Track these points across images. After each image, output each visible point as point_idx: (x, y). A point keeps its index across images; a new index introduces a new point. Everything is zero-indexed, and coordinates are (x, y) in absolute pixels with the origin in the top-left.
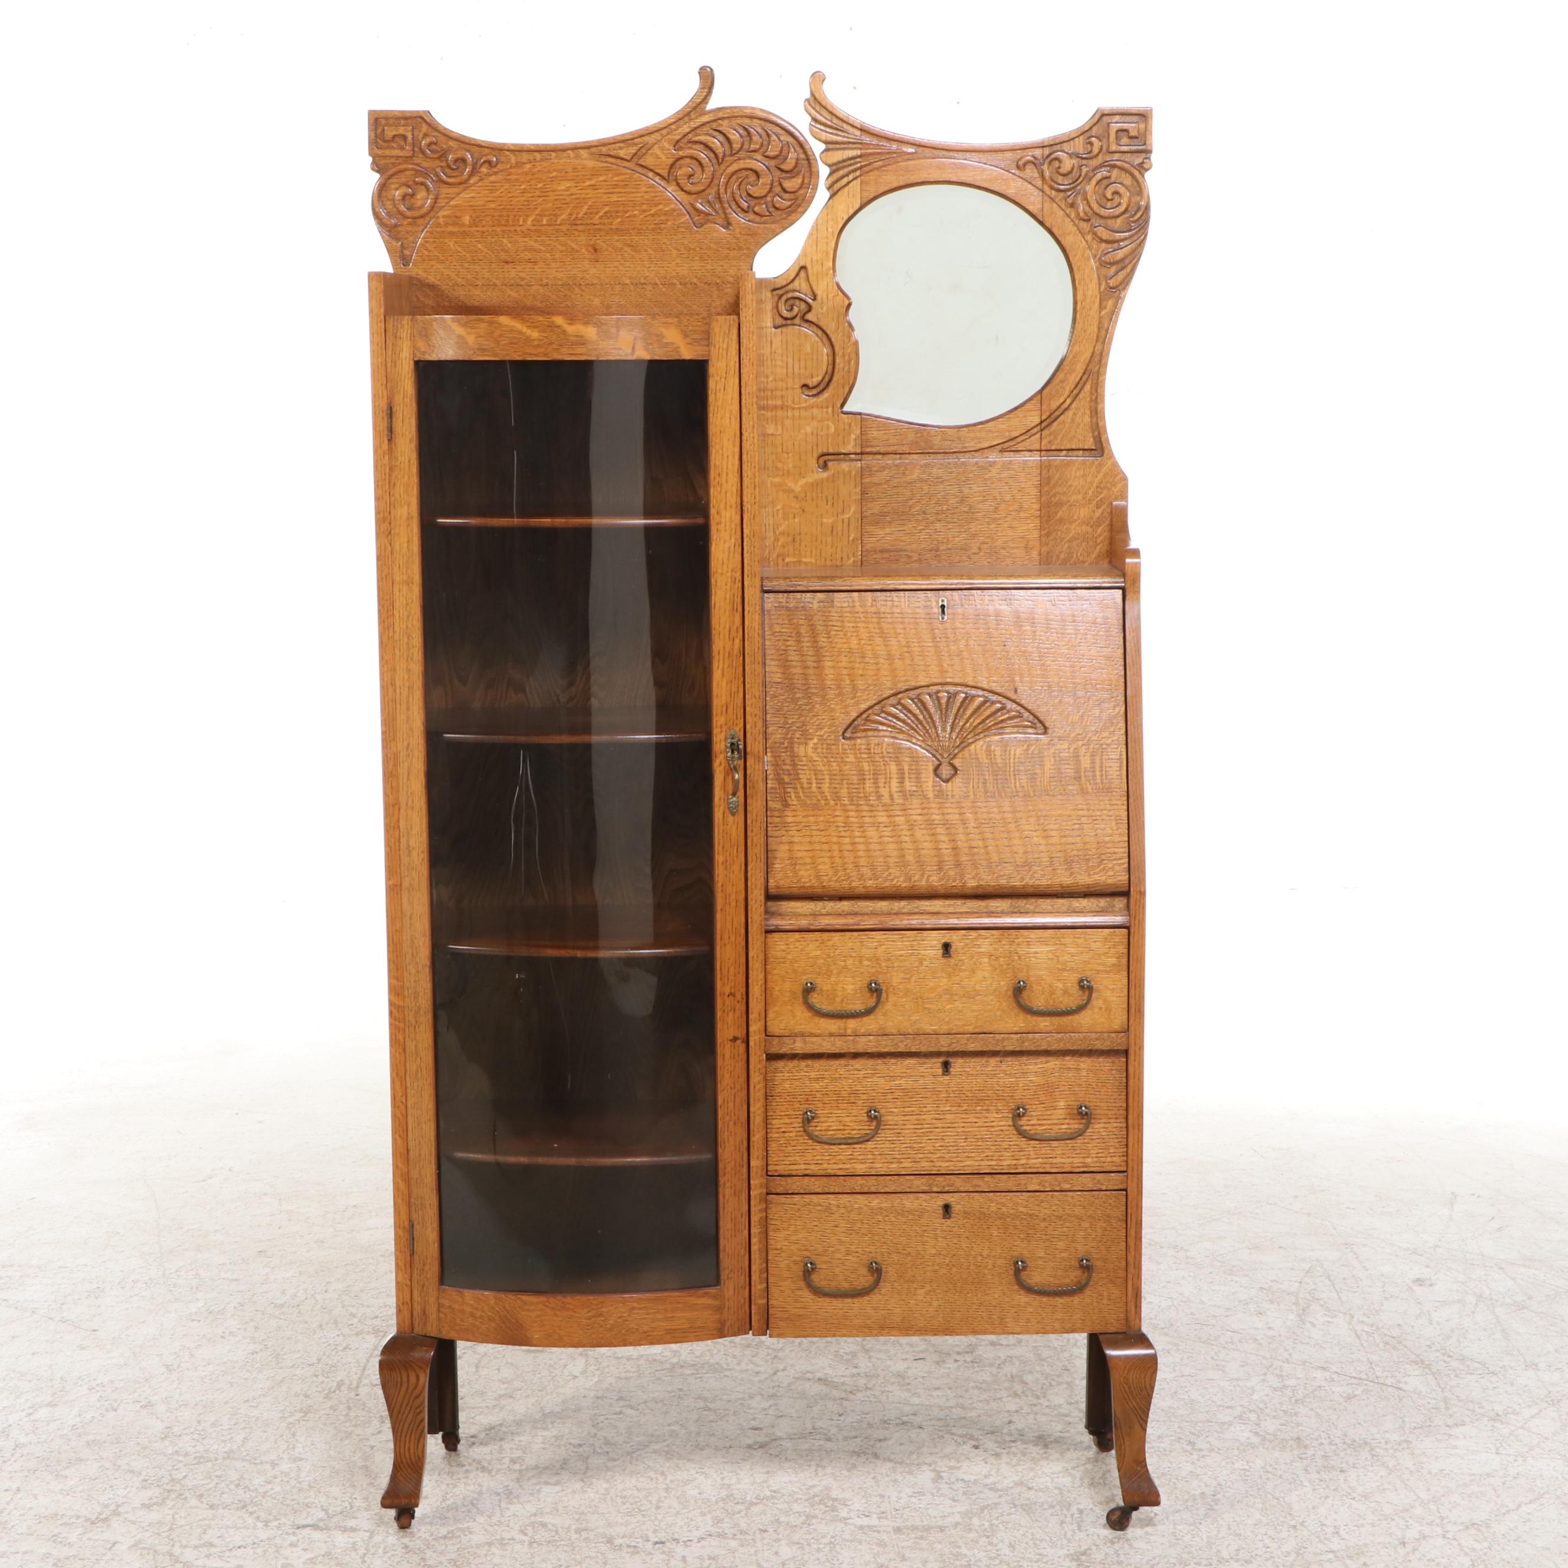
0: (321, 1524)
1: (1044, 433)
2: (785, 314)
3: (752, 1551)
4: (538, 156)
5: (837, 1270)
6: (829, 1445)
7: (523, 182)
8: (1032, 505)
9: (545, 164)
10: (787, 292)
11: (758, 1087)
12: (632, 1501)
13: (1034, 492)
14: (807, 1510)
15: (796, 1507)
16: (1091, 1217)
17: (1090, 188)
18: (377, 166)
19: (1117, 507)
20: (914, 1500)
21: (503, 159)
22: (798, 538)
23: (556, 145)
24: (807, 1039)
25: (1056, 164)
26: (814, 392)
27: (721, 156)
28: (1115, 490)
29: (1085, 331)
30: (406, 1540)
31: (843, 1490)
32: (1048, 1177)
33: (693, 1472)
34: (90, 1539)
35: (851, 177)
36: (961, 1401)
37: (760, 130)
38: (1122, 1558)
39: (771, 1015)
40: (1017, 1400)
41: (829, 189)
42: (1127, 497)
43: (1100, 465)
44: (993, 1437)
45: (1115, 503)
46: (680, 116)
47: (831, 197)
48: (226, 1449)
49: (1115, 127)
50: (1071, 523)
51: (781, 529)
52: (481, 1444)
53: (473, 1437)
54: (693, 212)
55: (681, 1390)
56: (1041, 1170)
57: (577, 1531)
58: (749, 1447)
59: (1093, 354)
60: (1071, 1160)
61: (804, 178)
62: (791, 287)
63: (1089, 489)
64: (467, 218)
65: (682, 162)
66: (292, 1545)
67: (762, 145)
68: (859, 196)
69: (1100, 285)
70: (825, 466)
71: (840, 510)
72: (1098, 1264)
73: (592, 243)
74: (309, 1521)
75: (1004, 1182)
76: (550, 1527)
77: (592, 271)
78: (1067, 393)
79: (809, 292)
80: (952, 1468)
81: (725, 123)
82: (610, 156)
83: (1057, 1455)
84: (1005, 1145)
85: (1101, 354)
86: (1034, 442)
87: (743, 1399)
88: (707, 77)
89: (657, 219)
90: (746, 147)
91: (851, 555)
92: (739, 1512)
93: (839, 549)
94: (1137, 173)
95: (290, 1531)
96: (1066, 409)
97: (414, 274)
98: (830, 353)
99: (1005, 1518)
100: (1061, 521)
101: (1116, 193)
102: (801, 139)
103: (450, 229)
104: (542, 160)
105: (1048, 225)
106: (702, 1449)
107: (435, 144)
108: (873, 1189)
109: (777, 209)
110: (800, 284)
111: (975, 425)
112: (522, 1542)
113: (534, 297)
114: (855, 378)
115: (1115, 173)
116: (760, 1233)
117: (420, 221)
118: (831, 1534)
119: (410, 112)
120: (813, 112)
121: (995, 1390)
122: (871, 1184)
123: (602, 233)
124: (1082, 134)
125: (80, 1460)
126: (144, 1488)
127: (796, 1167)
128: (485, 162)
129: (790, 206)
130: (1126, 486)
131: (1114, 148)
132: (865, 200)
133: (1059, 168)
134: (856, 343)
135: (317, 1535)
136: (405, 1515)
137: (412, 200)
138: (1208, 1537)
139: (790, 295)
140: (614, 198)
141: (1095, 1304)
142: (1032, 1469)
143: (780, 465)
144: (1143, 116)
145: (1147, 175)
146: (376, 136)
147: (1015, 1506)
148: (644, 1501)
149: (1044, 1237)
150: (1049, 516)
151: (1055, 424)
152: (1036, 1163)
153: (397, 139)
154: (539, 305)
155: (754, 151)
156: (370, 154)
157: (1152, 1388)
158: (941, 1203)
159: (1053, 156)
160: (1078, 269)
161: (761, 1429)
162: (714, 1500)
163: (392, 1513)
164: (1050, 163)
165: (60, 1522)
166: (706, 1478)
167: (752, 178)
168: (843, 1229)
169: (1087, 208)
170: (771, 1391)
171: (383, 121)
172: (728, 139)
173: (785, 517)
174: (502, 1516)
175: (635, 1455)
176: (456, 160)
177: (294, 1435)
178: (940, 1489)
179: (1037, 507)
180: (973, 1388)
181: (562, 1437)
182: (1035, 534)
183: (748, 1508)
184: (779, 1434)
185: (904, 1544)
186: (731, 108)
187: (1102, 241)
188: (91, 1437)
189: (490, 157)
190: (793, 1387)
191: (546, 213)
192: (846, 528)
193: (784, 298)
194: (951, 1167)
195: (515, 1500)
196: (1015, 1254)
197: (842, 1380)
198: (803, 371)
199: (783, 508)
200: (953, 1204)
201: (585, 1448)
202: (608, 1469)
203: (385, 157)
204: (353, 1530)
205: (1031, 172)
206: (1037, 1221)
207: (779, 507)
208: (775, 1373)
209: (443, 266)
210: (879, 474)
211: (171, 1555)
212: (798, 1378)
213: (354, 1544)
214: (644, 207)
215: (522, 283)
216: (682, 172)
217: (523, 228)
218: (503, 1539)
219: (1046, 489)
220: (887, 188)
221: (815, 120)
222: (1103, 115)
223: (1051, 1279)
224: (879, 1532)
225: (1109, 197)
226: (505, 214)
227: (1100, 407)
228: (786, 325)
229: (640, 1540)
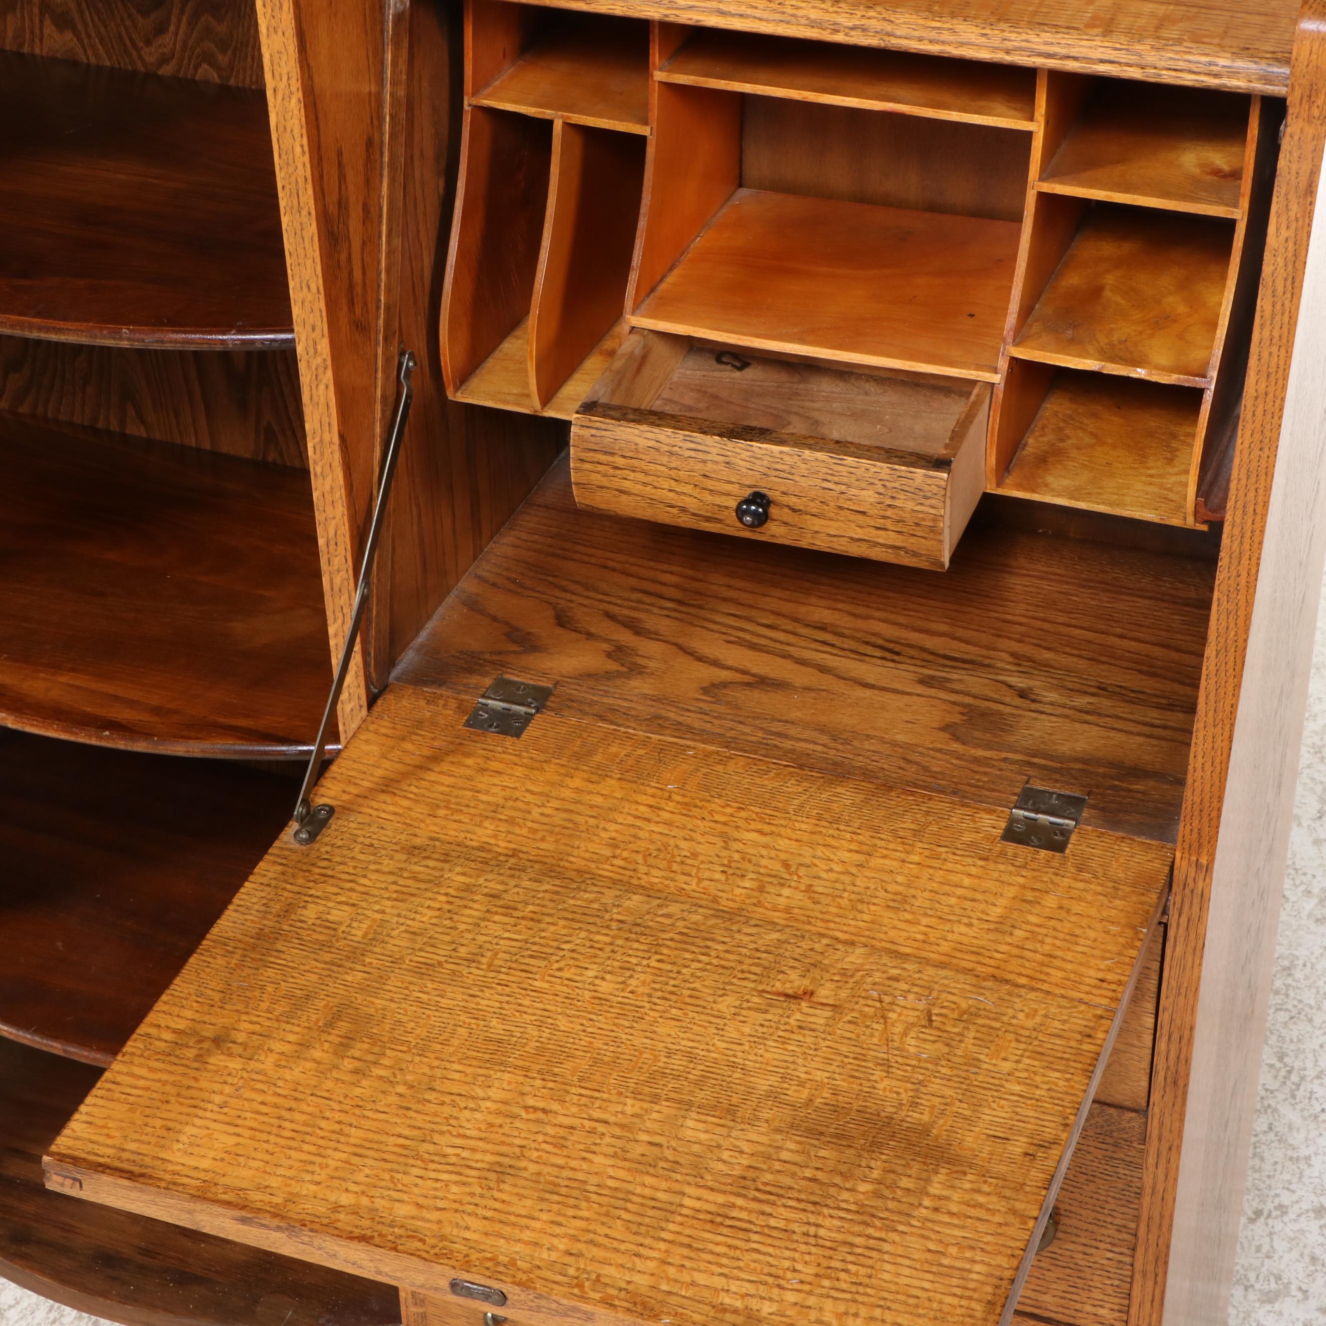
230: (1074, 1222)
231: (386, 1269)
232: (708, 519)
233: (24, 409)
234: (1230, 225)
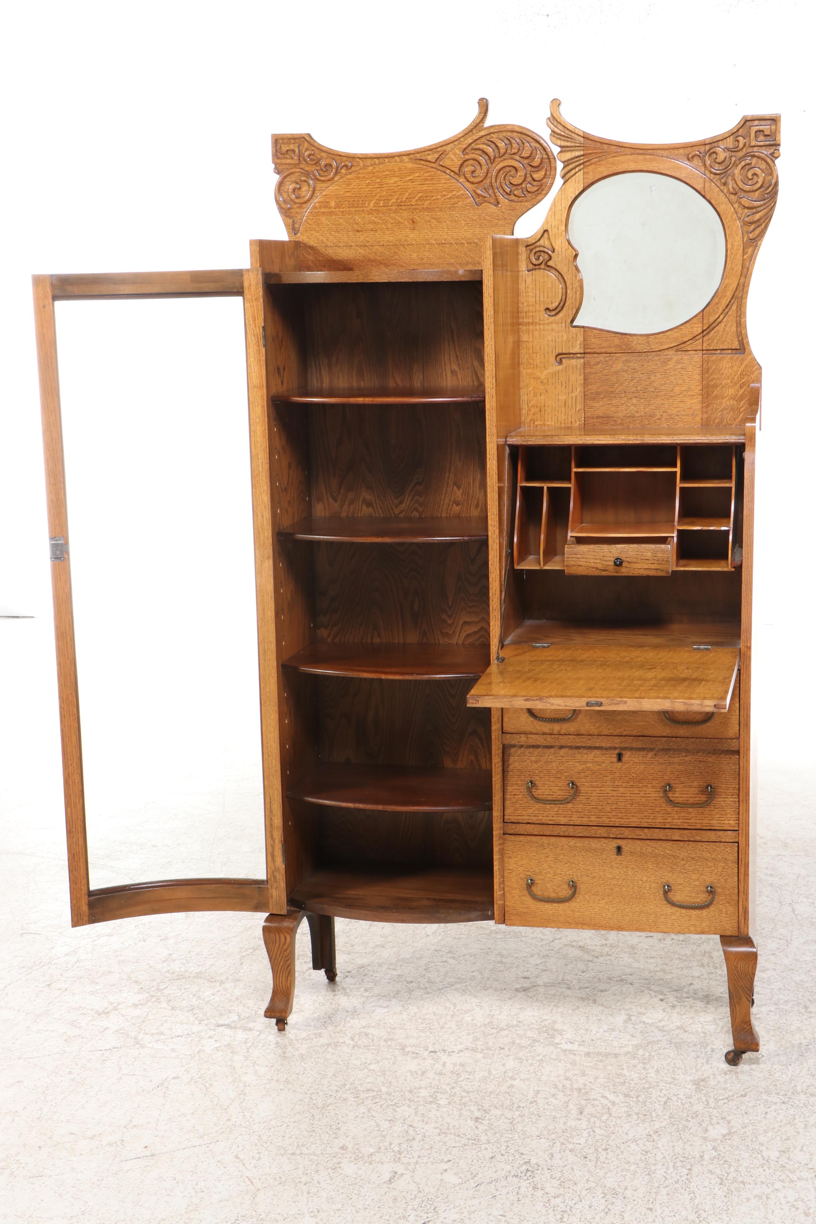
0: (233, 1025)
1: (705, 338)
2: (534, 261)
3: (489, 1061)
4: (377, 161)
5: (548, 885)
6: (568, 992)
7: (368, 179)
8: (696, 388)
9: (381, 166)
10: (535, 247)
11: (497, 765)
12: (428, 1022)
13: (698, 377)
14: (535, 1036)
15: (529, 1034)
16: (714, 859)
17: (737, 171)
18: (278, 171)
19: (752, 388)
20: (606, 1034)
21: (355, 164)
22: (543, 409)
23: (388, 154)
24: (529, 736)
25: (714, 156)
26: (554, 313)
27: (492, 158)
28: (753, 376)
29: (733, 269)
30: (279, 1039)
31: (564, 1024)
32: (686, 832)
33: (474, 1005)
34: (93, 1025)
35: (577, 169)
36: (665, 967)
37: (518, 140)
38: (728, 1085)
39: (505, 719)
40: (702, 969)
41: (563, 178)
42: (761, 381)
43: (742, 360)
44: (675, 994)
45: (752, 385)
46: (466, 132)
47: (564, 183)
48: (198, 971)
49: (754, 129)
50: (723, 399)
51: (532, 403)
52: (352, 977)
53: (348, 972)
54: (475, 196)
55: (489, 948)
56: (681, 827)
57: (386, 1041)
58: (517, 990)
59: (738, 285)
60: (701, 821)
61: (546, 171)
62: (538, 244)
63: (735, 375)
64: (333, 203)
65: (468, 163)
66: (210, 1037)
67: (519, 150)
68: (582, 182)
69: (743, 238)
70: (560, 362)
71: (570, 390)
72: (719, 890)
73: (411, 217)
74: (226, 1022)
75: (657, 834)
76: (370, 1036)
77: (412, 236)
78: (720, 311)
79: (550, 247)
80: (640, 1013)
81: (495, 136)
82: (422, 160)
83: (713, 1009)
84: (658, 809)
85: (744, 285)
86: (698, 344)
87: (526, 957)
88: (484, 106)
89: (453, 201)
90: (509, 151)
91: (577, 420)
92: (492, 1034)
93: (570, 416)
94: (769, 161)
95: (212, 1028)
96: (720, 322)
97: (301, 240)
98: (564, 287)
99: (661, 1051)
100: (716, 397)
101: (755, 174)
102: (545, 145)
103: (323, 210)
104: (379, 164)
105: (708, 198)
106: (486, 990)
107: (313, 155)
108: (571, 834)
109: (529, 192)
110: (544, 242)
111: (658, 333)
112: (348, 1045)
113: (376, 253)
114: (580, 304)
115: (754, 160)
116: (499, 859)
117: (304, 205)
118: (544, 1054)
119: (297, 134)
120: (552, 126)
121: (690, 961)
122: (571, 831)
123: (418, 211)
124: (732, 134)
125: (110, 972)
126: (139, 993)
127: (523, 817)
128: (344, 166)
129: (537, 190)
130: (760, 373)
131: (753, 143)
132: (586, 185)
133: (716, 158)
134: (581, 281)
135: (228, 1032)
136: (281, 1023)
137: (300, 192)
138: (792, 1075)
139: (537, 249)
140: (425, 188)
141: (717, 916)
142: (692, 1018)
143: (531, 361)
144: (774, 120)
145: (777, 162)
146: (276, 151)
147: (671, 1043)
148: (435, 1023)
149: (683, 871)
150: (708, 394)
151: (713, 332)
152: (678, 822)
153: (289, 152)
154: (378, 258)
155: (514, 154)
156: (273, 163)
157: (754, 974)
158: (615, 845)
159: (712, 151)
160: (729, 227)
161: (528, 978)
162: (479, 1025)
163: (274, 1021)
164: (710, 155)
165: (80, 1012)
166: (481, 1009)
167: (513, 172)
168: (552, 859)
169: (735, 186)
170: (546, 953)
171: (281, 141)
172: (497, 146)
173: (535, 395)
174: (344, 1026)
175: (442, 991)
176: (326, 166)
177: (242, 964)
178: (626, 1028)
179: (700, 387)
180: (676, 959)
181: (403, 975)
182: (698, 407)
183: (498, 1032)
184: (540, 982)
185: (586, 1064)
186: (499, 125)
187: (745, 207)
188: (123, 958)
189: (347, 163)
190: (561, 951)
191: (383, 199)
192: (574, 403)
193: (534, 251)
194: (623, 822)
195: (356, 1017)
196: (664, 881)
197: (594, 948)
198: (546, 299)
199: (533, 389)
200: (623, 846)
201: (414, 984)
202: (422, 999)
203: (282, 164)
204: (250, 1029)
205: (697, 162)
206: (678, 860)
207: (531, 389)
208: (553, 941)
209: (318, 234)
210: (595, 367)
211: (136, 1038)
212: (567, 945)
213: (247, 1039)
214: (444, 193)
215: (368, 244)
216: (467, 169)
217: (368, 209)
218: (338, 1042)
219: (706, 376)
220: (601, 176)
221: (552, 131)
222: (746, 121)
223: (688, 898)
224: (575, 1055)
225: (750, 177)
226: (356, 199)
227: (742, 320)
228: (536, 269)
229: (422, 1049)
230: (720, 790)
231: (568, 704)
232: (604, 570)
233: (337, 640)
234: (731, 488)
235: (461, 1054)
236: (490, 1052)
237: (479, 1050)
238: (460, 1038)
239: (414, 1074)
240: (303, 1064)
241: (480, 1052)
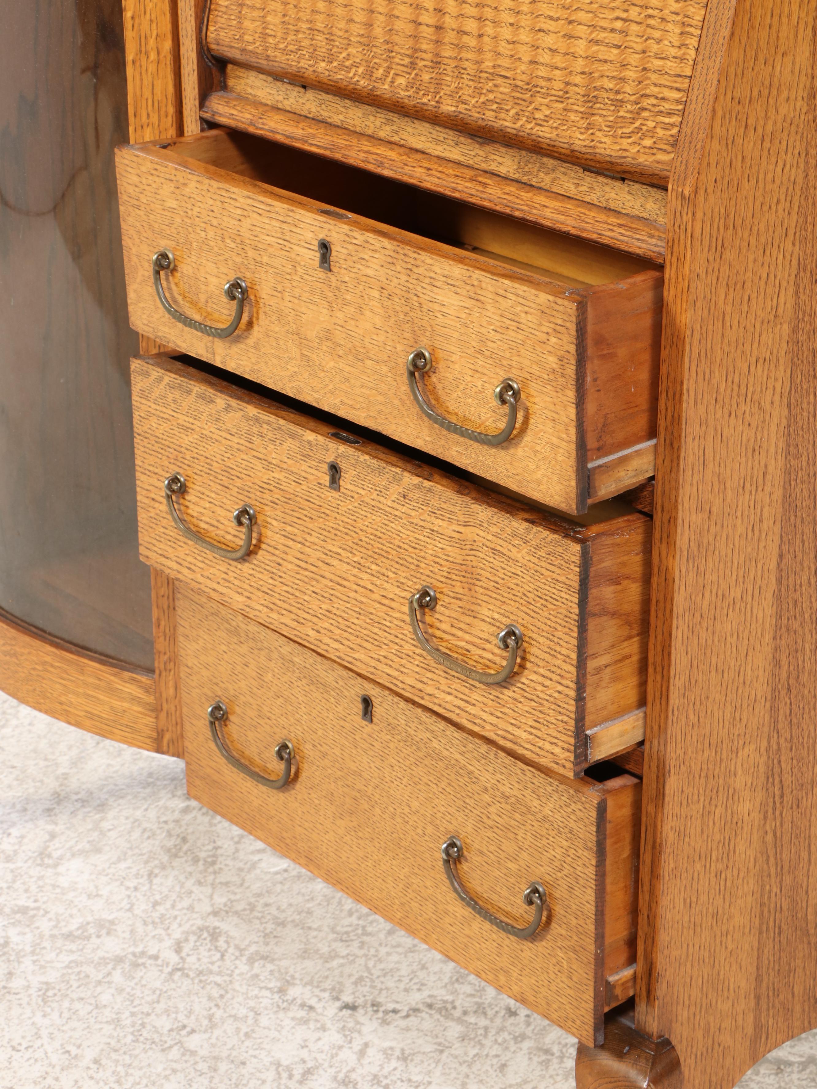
5: (250, 735)
16: (548, 819)
72: (557, 907)
84: (408, 649)
141: (552, 975)
149: (486, 820)
200: (374, 701)
206: (476, 788)
229: (326, 995)
230: (535, 651)
235: (413, 1021)
236: (483, 1022)
237: (457, 1013)
238: (424, 967)
239: (285, 1075)
240: (38, 1019)
241: (459, 1021)
